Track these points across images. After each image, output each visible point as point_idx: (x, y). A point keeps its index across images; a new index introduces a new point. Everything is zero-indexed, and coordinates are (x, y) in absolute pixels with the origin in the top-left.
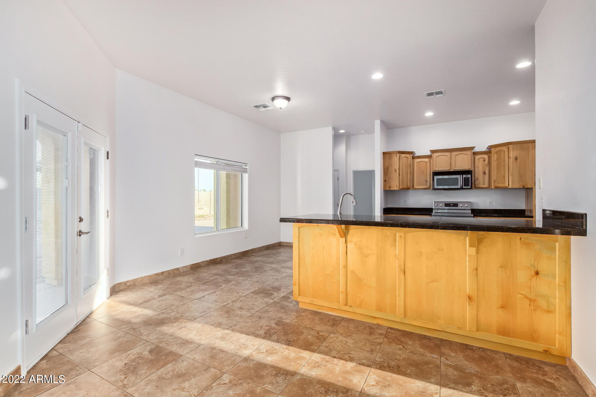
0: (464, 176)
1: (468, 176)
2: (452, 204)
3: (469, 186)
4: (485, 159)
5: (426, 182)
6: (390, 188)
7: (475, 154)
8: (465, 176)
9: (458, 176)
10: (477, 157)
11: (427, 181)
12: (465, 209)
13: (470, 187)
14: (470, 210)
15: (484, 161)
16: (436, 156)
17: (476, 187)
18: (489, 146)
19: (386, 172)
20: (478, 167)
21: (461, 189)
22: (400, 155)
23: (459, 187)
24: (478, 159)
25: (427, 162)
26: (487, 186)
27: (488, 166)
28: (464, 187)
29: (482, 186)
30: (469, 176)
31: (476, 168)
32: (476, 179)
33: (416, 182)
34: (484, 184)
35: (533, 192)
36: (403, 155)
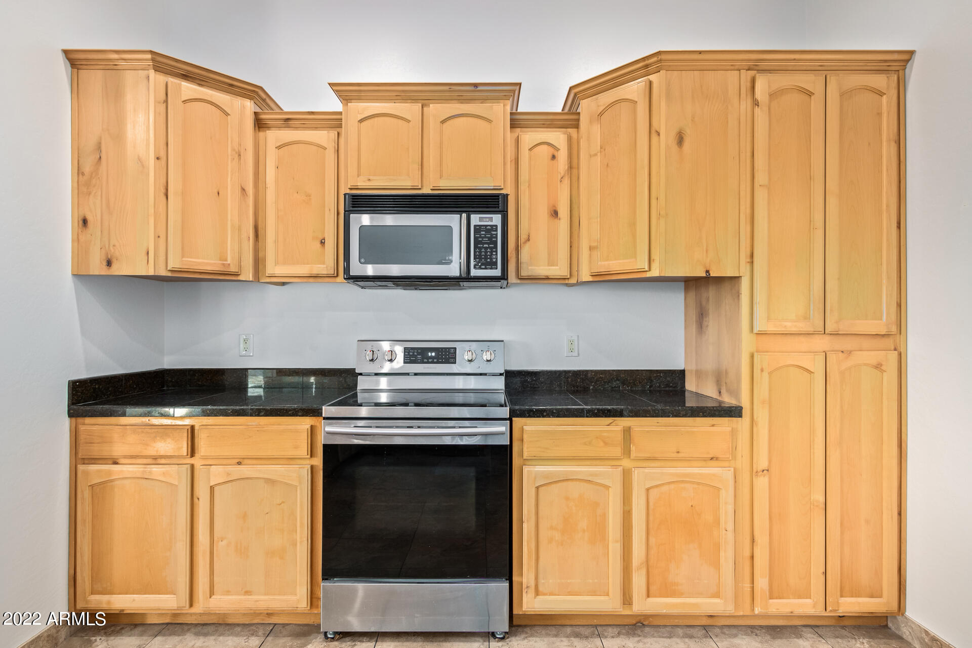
0: (476, 219)
1: (491, 219)
2: (432, 350)
3: (493, 265)
4: (558, 150)
5: (319, 245)
6: (109, 263)
7: (516, 122)
8: (481, 219)
9: (453, 221)
10: (529, 137)
11: (323, 243)
12: (485, 374)
13: (497, 272)
14: (501, 374)
15: (554, 157)
16: (360, 117)
17: (524, 273)
18: (571, 89)
19: (87, 168)
20: (529, 186)
21: (467, 279)
22: (172, 80)
23: (453, 269)
24: (530, 149)
25: (325, 149)
26: (565, 272)
27: (566, 181)
28: (474, 272)
29: (542, 270)
30: (496, 219)
31: (523, 187)
32: (523, 237)
33: (276, 241)
34: (551, 263)
35: (738, 295)
36: (189, 89)
